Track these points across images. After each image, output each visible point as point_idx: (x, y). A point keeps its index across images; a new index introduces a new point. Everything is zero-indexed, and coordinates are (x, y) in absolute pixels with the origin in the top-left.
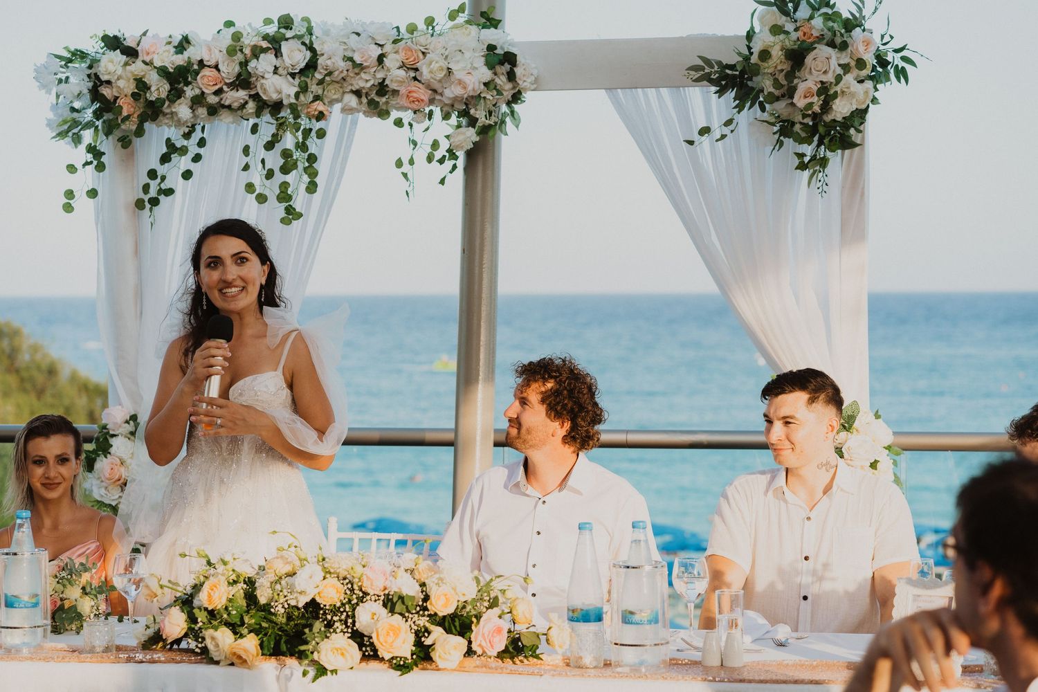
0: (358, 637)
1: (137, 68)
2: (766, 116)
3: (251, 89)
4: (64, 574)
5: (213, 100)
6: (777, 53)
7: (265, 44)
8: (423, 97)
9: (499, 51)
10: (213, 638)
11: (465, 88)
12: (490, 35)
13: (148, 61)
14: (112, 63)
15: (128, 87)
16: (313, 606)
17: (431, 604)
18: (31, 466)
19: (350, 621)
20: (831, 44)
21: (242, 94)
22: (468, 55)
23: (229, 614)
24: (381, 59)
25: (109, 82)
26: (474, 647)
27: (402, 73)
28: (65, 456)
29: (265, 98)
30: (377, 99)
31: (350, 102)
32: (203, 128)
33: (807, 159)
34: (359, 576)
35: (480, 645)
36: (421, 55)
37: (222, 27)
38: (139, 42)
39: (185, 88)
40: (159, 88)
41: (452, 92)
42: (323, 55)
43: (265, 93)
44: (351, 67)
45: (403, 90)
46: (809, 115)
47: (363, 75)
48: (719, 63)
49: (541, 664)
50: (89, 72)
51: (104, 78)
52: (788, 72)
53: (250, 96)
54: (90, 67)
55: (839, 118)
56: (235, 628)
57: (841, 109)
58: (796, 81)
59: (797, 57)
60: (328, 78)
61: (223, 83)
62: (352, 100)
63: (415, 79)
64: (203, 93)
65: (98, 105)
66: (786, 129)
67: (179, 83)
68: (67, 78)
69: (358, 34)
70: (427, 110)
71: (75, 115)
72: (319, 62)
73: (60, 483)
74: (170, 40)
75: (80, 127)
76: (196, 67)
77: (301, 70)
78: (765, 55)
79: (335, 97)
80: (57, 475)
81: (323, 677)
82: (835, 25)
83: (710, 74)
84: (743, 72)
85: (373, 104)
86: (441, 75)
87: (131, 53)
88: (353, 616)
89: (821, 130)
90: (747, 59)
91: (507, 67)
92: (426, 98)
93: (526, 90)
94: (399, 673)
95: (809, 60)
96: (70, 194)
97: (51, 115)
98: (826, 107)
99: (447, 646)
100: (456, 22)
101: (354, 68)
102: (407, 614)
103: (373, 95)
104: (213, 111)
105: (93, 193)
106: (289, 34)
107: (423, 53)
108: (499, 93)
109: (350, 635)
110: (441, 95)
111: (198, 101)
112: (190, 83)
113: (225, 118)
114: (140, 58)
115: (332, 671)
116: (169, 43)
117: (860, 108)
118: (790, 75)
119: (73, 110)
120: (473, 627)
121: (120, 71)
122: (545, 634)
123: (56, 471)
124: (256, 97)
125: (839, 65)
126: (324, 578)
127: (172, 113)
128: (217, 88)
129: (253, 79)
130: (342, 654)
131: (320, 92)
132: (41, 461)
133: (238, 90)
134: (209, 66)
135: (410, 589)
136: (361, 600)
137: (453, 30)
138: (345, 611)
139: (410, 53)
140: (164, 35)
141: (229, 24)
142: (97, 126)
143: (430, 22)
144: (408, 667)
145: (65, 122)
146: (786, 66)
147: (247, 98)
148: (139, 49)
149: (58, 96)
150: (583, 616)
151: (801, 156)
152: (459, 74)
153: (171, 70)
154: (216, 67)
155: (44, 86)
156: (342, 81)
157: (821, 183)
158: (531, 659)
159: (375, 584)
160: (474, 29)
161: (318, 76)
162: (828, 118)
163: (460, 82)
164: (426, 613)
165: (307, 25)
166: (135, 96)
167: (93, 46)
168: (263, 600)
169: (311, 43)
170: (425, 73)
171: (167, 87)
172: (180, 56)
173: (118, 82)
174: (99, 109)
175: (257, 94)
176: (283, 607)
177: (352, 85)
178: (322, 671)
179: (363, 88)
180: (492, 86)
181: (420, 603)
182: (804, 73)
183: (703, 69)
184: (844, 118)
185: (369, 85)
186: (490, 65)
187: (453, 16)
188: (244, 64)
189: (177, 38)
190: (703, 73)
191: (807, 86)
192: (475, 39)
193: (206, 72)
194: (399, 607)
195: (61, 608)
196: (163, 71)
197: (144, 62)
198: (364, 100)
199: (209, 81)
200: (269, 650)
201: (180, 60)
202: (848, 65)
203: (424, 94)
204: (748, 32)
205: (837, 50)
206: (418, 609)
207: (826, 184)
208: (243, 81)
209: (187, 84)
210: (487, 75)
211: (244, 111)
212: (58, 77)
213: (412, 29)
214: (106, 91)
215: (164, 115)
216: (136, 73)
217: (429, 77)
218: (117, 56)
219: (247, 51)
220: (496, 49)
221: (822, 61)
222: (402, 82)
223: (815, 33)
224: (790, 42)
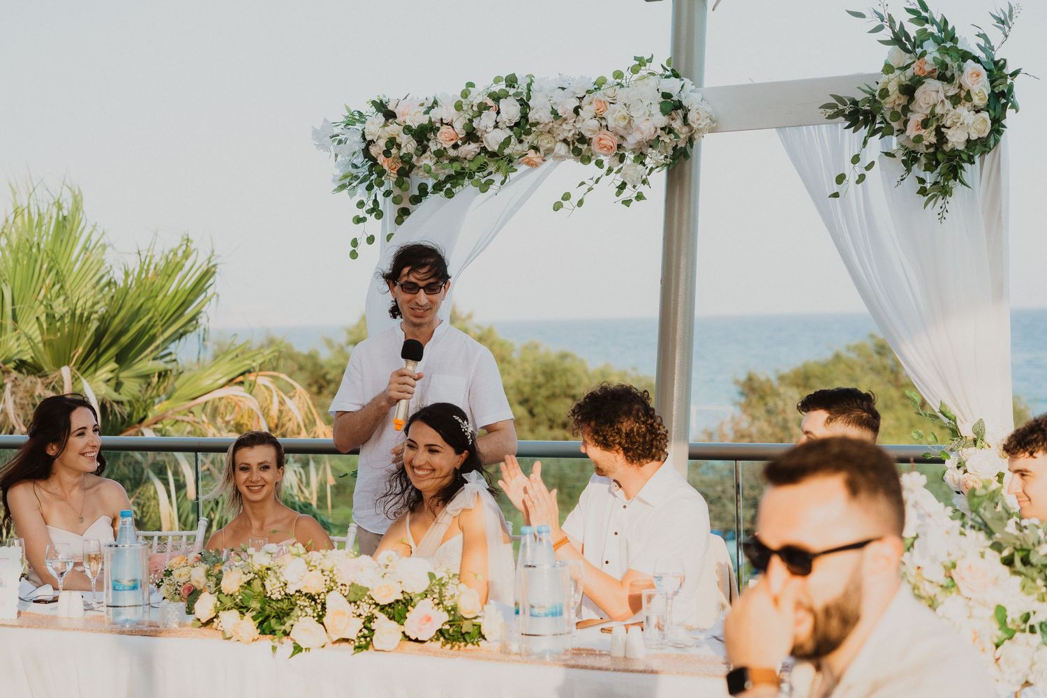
1: (394, 129)
3: (480, 142)
5: (452, 153)
6: (894, 89)
8: (611, 143)
9: (675, 98)
10: (222, 619)
11: (642, 133)
12: (670, 85)
13: (401, 122)
14: (375, 125)
16: (298, 594)
17: (375, 594)
18: (238, 472)
20: (942, 78)
21: (472, 148)
22: (646, 103)
24: (576, 111)
25: (374, 142)
26: (408, 632)
27: (595, 122)
28: (266, 464)
29: (489, 149)
30: (580, 146)
31: (560, 150)
33: (927, 186)
35: (413, 631)
36: (608, 105)
38: (399, 105)
39: (429, 144)
40: (408, 145)
41: (632, 141)
42: (534, 109)
43: (488, 145)
44: (555, 119)
45: (595, 138)
47: (565, 125)
48: (850, 100)
51: (369, 138)
52: (903, 106)
53: (480, 149)
55: (957, 148)
56: (243, 610)
57: (957, 139)
58: (909, 115)
59: (909, 90)
61: (457, 138)
62: (562, 149)
63: (607, 126)
64: (444, 148)
65: (370, 162)
66: (911, 159)
67: (423, 140)
69: (563, 89)
71: (355, 170)
72: (529, 114)
74: (424, 102)
75: (359, 181)
76: (437, 125)
77: (516, 123)
78: (884, 92)
79: (549, 146)
80: (259, 479)
81: (299, 654)
82: (948, 59)
83: (843, 111)
84: (870, 107)
85: (577, 152)
86: (623, 123)
87: (390, 115)
89: (942, 159)
90: (873, 94)
91: (681, 112)
92: (614, 145)
93: (700, 132)
94: (353, 652)
95: (918, 94)
96: (355, 243)
97: (335, 172)
98: (941, 137)
100: (639, 74)
101: (557, 119)
102: (358, 603)
103: (576, 143)
105: (371, 240)
106: (512, 91)
107: (611, 104)
108: (677, 136)
109: (316, 619)
110: (627, 140)
111: (440, 154)
112: (432, 139)
114: (396, 120)
115: (306, 649)
116: (422, 104)
118: (905, 108)
119: (353, 166)
120: (408, 615)
121: (380, 131)
123: (257, 475)
124: (484, 149)
125: (948, 98)
126: (309, 570)
127: (422, 166)
128: (453, 142)
129: (479, 134)
130: (312, 633)
131: (535, 142)
132: (246, 468)
133: (469, 144)
134: (446, 124)
136: (331, 589)
137: (637, 82)
139: (599, 104)
140: (421, 99)
143: (618, 76)
144: (361, 648)
145: (345, 177)
146: (902, 100)
147: (478, 151)
148: (396, 112)
149: (337, 156)
152: (638, 121)
153: (416, 128)
154: (452, 125)
155: (322, 146)
156: (551, 131)
157: (942, 209)
159: (343, 577)
160: (654, 80)
162: (947, 148)
163: (640, 128)
164: (371, 601)
165: (528, 83)
166: (387, 153)
167: (368, 109)
168: (269, 589)
169: (527, 99)
170: (612, 122)
171: (414, 143)
172: (426, 116)
173: (378, 141)
174: (370, 166)
175: (485, 146)
177: (560, 134)
178: (298, 649)
179: (568, 137)
180: (668, 130)
181: (368, 593)
182: (915, 106)
183: (837, 106)
185: (572, 134)
186: (665, 112)
187: (637, 68)
188: (471, 121)
189: (430, 101)
190: (836, 110)
191: (915, 118)
192: (654, 88)
193: (444, 129)
196: (410, 129)
197: (398, 123)
198: (572, 148)
199: (448, 137)
201: (425, 120)
202: (957, 96)
203: (613, 141)
205: (945, 83)
206: (366, 598)
207: (947, 211)
208: (472, 135)
209: (430, 139)
210: (662, 120)
213: (603, 82)
214: (372, 151)
215: (416, 168)
216: (391, 133)
217: (614, 126)
218: (380, 118)
219: (475, 109)
220: (672, 96)
221: (931, 94)
222: (594, 132)
223: (928, 68)
224: (905, 77)
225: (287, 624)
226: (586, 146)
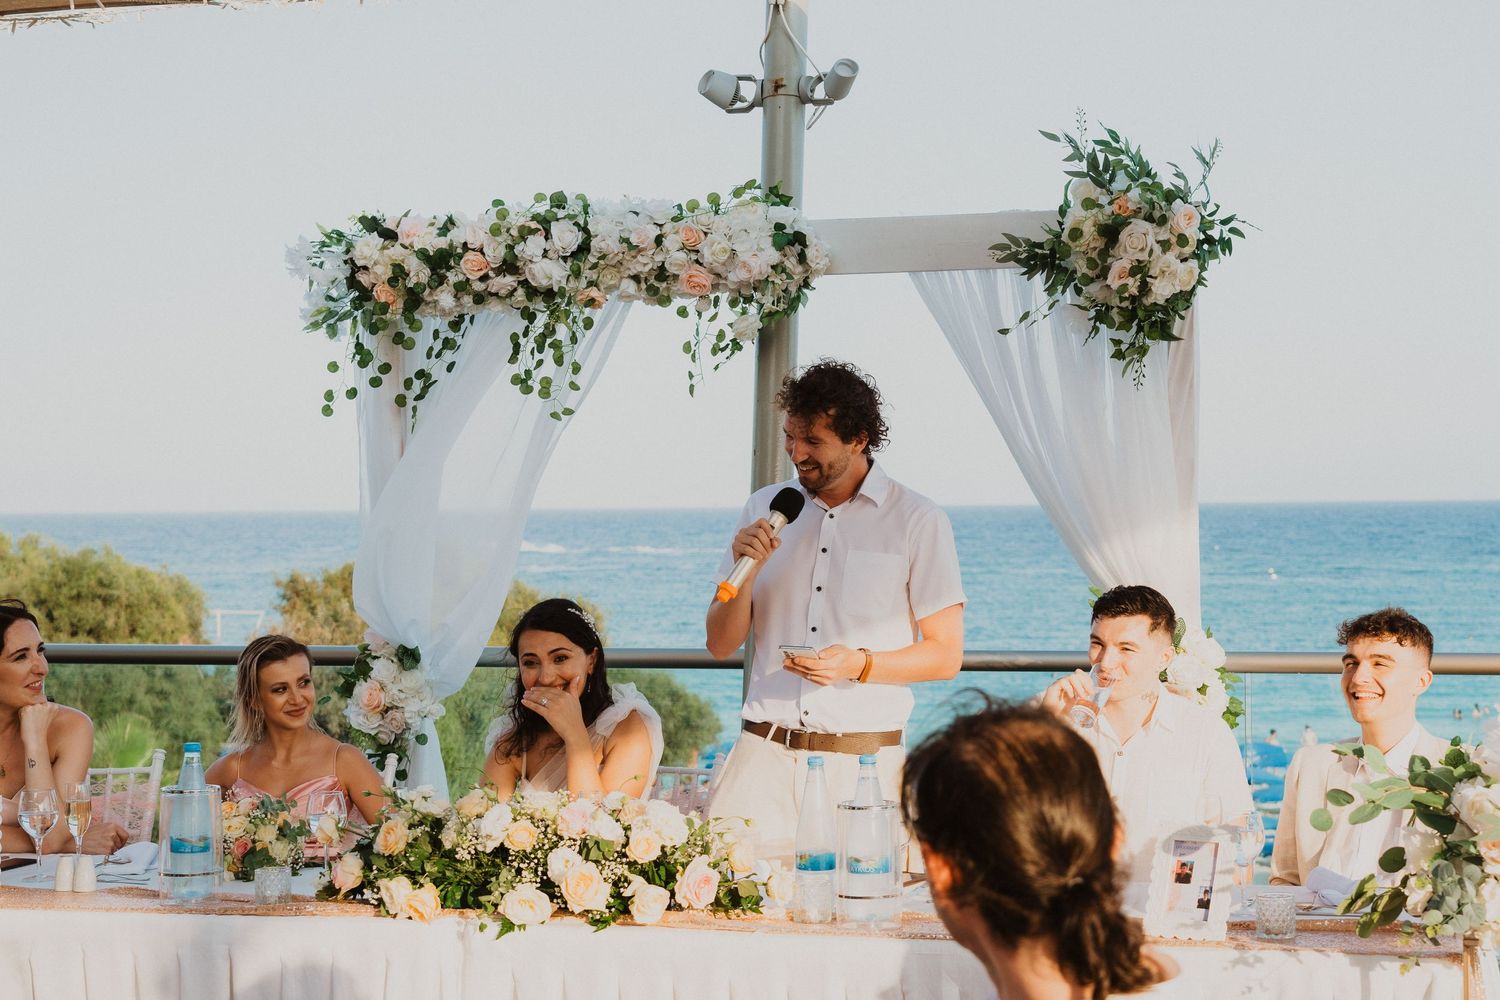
0: (548, 886)
1: (396, 252)
2: (1081, 301)
3: (520, 274)
4: (258, 813)
5: (478, 287)
6: (1089, 229)
7: (534, 225)
8: (705, 282)
9: (789, 230)
10: (388, 889)
11: (750, 271)
12: (780, 213)
13: (407, 245)
14: (368, 247)
15: (383, 272)
16: (502, 852)
17: (630, 850)
18: (269, 696)
19: (540, 869)
20: (1149, 218)
21: (509, 281)
22: (753, 235)
23: (408, 862)
24: (659, 240)
25: (365, 268)
26: (679, 899)
27: (682, 255)
29: (534, 284)
30: (656, 284)
31: (626, 288)
32: (472, 318)
33: (1124, 347)
34: (552, 817)
35: (685, 897)
36: (702, 235)
37: (490, 206)
38: (399, 223)
39: (448, 274)
40: (419, 273)
41: (736, 276)
42: (596, 236)
43: (534, 279)
44: (627, 249)
45: (683, 275)
46: (1126, 299)
47: (639, 258)
48: (1027, 241)
49: (761, 918)
50: (347, 257)
51: (360, 263)
52: (1101, 250)
53: (519, 282)
54: (347, 252)
55: (1161, 302)
56: (413, 876)
57: (1161, 291)
58: (1109, 260)
59: (1111, 233)
60: (602, 262)
61: (489, 268)
62: (630, 286)
63: (697, 261)
64: (468, 280)
65: (357, 294)
66: (1102, 316)
67: (441, 268)
68: (322, 263)
69: (637, 214)
70: (712, 297)
71: (331, 304)
72: (592, 244)
73: (305, 708)
74: (434, 221)
75: (336, 318)
76: (459, 250)
77: (573, 253)
78: (1076, 233)
79: (612, 282)
81: (509, 933)
82: (1154, 197)
83: (1017, 253)
84: (1053, 251)
85: (652, 291)
86: (724, 258)
87: (389, 235)
88: (545, 864)
89: (1141, 314)
90: (1058, 236)
91: (798, 248)
92: (708, 284)
93: (817, 272)
94: (595, 928)
95: (1123, 236)
96: (329, 396)
97: (305, 305)
98: (1145, 288)
99: (648, 898)
100: (742, 198)
101: (630, 250)
102: (603, 862)
103: (652, 280)
104: (479, 299)
105: (352, 393)
106: (561, 213)
107: (706, 234)
108: (790, 277)
109: (539, 885)
110: (726, 279)
111: (462, 287)
112: (452, 268)
113: (494, 307)
114: (399, 241)
115: (519, 926)
116: (432, 224)
117: (1184, 289)
118: (1104, 253)
119: (330, 298)
120: (678, 876)
121: (376, 255)
122: (765, 885)
124: (525, 283)
125: (1158, 242)
126: (515, 820)
127: (436, 302)
128: (482, 273)
129: (520, 264)
130: (531, 907)
131: (595, 277)
132: (283, 688)
133: (505, 276)
134: (473, 250)
135: (611, 833)
136: (555, 845)
137: (738, 208)
138: (536, 858)
139: (690, 234)
140: (428, 217)
141: (497, 203)
142: (356, 317)
143: (714, 200)
144: (603, 922)
145: (319, 312)
146: (1100, 244)
147: (515, 285)
148: (398, 231)
149: (311, 283)
150: (811, 864)
151: (1117, 342)
152: (742, 256)
153: (432, 254)
154: (481, 251)
155: (297, 271)
156: (619, 265)
158: (749, 912)
159: (572, 828)
160: (761, 207)
161: (592, 259)
162: (1148, 301)
163: (745, 265)
164: (624, 860)
165: (582, 204)
166: (392, 282)
167: (352, 228)
168: (448, 846)
169: (586, 223)
170: (707, 256)
171: (428, 272)
172: (443, 238)
173: (375, 267)
174: (357, 298)
175: (526, 280)
176: (469, 853)
177: (629, 269)
178: (508, 926)
179: (641, 272)
180: (780, 269)
181: (619, 849)
182: (1117, 251)
183: (1009, 248)
184: (1167, 300)
185: (647, 269)
186: (779, 247)
187: (737, 193)
188: (511, 247)
189: (443, 219)
190: (1008, 252)
191: (1120, 265)
192: (762, 217)
193: (470, 255)
194: (594, 854)
195: (253, 851)
196: (423, 255)
197: (402, 245)
198: (643, 286)
199: (474, 266)
200: (452, 902)
201: (442, 243)
202: (1168, 241)
203: (705, 279)
204: (1061, 207)
205: (1155, 225)
206: (616, 855)
207: (1144, 376)
208: (509, 266)
209: (449, 268)
210: (774, 256)
211: (513, 299)
212: (312, 261)
213: (693, 206)
214: (363, 279)
215: (428, 303)
216: (394, 258)
217: (711, 260)
218: (375, 239)
219: (514, 232)
220: (785, 228)
221: (1138, 237)
222: (682, 266)
223: (1132, 207)
224: (1103, 216)
225: (497, 893)
226: (664, 285)
